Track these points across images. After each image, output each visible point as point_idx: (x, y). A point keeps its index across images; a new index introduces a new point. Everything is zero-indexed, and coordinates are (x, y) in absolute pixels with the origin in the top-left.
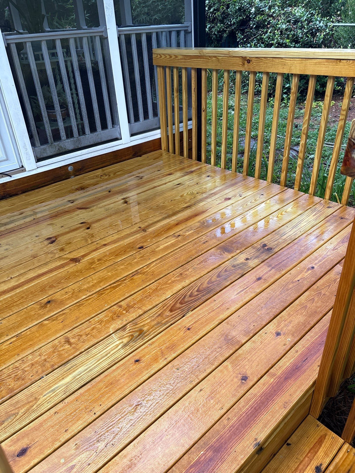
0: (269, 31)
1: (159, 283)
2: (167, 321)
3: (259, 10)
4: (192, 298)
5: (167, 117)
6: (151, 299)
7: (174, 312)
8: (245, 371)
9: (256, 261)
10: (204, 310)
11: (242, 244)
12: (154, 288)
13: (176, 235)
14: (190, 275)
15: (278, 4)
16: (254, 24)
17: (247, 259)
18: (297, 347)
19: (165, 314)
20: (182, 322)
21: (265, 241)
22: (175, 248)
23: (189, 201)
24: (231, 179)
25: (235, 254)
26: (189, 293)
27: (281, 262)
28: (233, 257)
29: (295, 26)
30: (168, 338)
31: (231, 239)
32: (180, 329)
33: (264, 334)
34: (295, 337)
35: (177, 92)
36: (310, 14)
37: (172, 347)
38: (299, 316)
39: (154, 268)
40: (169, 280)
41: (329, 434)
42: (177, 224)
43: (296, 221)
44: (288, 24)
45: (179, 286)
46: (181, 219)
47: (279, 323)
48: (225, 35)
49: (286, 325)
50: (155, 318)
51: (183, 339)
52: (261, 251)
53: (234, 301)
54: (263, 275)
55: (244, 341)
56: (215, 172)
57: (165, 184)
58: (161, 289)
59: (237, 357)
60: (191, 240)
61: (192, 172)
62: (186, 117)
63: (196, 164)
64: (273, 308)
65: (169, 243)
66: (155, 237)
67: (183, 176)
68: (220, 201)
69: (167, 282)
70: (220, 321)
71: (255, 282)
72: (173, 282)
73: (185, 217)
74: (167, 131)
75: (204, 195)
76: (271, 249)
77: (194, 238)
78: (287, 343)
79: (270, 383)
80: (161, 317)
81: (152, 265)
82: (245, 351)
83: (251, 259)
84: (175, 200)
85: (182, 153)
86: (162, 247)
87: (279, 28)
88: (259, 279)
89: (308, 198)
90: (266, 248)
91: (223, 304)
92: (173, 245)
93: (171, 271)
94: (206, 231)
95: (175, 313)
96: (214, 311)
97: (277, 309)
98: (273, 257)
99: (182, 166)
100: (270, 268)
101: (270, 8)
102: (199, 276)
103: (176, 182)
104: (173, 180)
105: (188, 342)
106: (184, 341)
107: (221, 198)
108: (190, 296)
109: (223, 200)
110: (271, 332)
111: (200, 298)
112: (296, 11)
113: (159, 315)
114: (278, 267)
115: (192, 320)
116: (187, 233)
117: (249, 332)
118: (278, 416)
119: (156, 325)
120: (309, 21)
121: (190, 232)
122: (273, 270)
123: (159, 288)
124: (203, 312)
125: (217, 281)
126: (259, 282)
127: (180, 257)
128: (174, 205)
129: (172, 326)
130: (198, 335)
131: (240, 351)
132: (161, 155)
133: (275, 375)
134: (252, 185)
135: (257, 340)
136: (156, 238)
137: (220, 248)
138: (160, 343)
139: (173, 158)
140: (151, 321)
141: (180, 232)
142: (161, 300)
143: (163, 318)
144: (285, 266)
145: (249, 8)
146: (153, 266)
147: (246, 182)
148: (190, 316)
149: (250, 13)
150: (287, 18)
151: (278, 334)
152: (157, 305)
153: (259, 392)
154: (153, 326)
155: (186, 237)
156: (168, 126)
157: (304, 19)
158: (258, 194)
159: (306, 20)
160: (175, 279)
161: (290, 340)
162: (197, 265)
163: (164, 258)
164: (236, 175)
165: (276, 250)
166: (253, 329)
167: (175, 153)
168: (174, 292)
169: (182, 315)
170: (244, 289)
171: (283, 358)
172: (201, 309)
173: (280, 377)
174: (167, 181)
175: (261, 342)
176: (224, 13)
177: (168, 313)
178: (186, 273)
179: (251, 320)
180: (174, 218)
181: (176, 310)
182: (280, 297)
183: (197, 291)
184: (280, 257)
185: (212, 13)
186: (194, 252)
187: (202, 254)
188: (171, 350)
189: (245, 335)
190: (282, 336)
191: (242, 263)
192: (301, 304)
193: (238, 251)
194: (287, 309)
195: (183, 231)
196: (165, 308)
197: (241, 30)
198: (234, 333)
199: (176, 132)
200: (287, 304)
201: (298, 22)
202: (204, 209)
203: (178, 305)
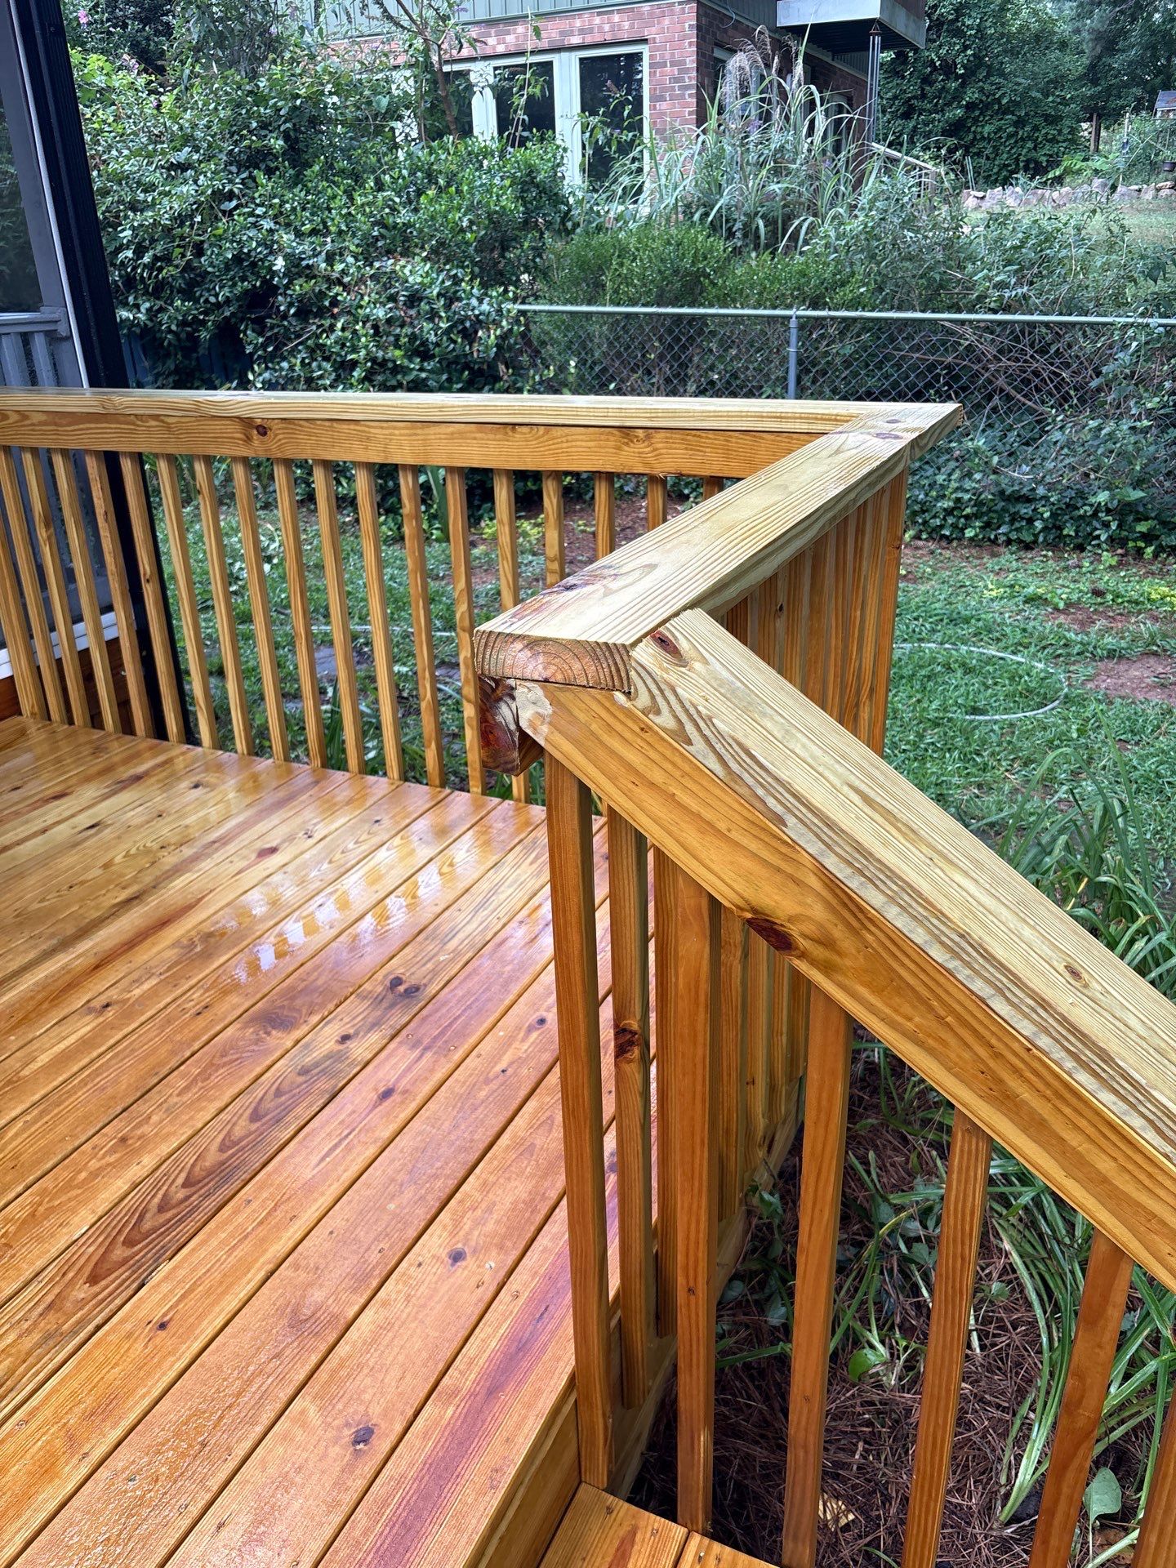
0: (339, 325)
1: (43, 1193)
2: (78, 1322)
3: (298, 265)
4: (169, 1215)
5: (25, 606)
6: (13, 1256)
7: (103, 1283)
8: (362, 1409)
9: (375, 1038)
10: (214, 1243)
11: (326, 992)
12: (24, 1214)
13: (97, 1003)
14: (156, 1134)
15: (353, 248)
16: (291, 305)
17: (345, 1038)
18: (514, 1283)
19: (72, 1298)
20: (137, 1307)
21: (396, 967)
22: (95, 1054)
23: (135, 880)
24: (274, 784)
25: (305, 1028)
26: (156, 1200)
27: (450, 1025)
28: (298, 1042)
29: (413, 312)
30: (88, 1379)
31: (288, 981)
32: (129, 1335)
33: (412, 1269)
34: (507, 1253)
35: (47, 526)
36: (449, 277)
37: (102, 1411)
38: (513, 1184)
39: (19, 1140)
40: (80, 1172)
41: (642, 1524)
42: (97, 967)
43: (484, 886)
44: (390, 305)
45: (121, 1185)
46: (109, 944)
47: (457, 1223)
48: (204, 335)
49: (478, 1223)
50: (35, 1324)
51: (144, 1367)
52: (385, 1004)
53: (310, 1188)
54: (398, 1080)
55: (351, 1313)
56: (219, 767)
57: (44, 831)
58: (51, 1210)
59: (334, 1373)
60: (153, 1012)
61: (138, 778)
62: (92, 604)
63: (151, 748)
64: (436, 1177)
65: (72, 1039)
66: (14, 1028)
67: (105, 797)
68: (244, 863)
69: (72, 1179)
70: (270, 1267)
71: (375, 1107)
72: (94, 1175)
73: (124, 937)
74: (31, 654)
75: (187, 851)
76: (417, 989)
77: (161, 1005)
78: (487, 1278)
79: (444, 1422)
80: (57, 1311)
81: (10, 1134)
82: (359, 1344)
83: (357, 1033)
84: (82, 883)
85: (96, 720)
86: (44, 1059)
87: (368, 317)
88: (387, 1094)
89: (511, 813)
90: (401, 988)
91: (275, 1209)
92: (86, 1044)
93: (84, 1138)
94: (201, 971)
95: (109, 1283)
96: (246, 1237)
97: (448, 1177)
98: (424, 1012)
99: (100, 762)
100: (417, 1052)
101: (330, 259)
102: (190, 1132)
103: (84, 820)
104: (73, 816)
105: (164, 1374)
106: (149, 1374)
107: (245, 852)
108: (161, 1209)
109: (253, 856)
110: (434, 1256)
111: (197, 1207)
112: (407, 271)
113: (50, 1307)
114: (439, 1044)
115: (171, 1291)
116: (137, 992)
117: (368, 1276)
118: (474, 1521)
119: (38, 1345)
120: (450, 298)
121: (146, 986)
122: (429, 1055)
123: (41, 1209)
124: (211, 1253)
125: (251, 1134)
126: (388, 1103)
127: (116, 1081)
128: (82, 900)
129: (99, 1334)
130: (196, 1339)
131: (342, 1349)
132: (23, 733)
133: (454, 1393)
134: (343, 794)
135: (394, 1296)
136: (19, 1032)
137: (254, 1020)
138: (62, 1405)
139: (67, 737)
140: (20, 1336)
141: (109, 993)
142: (54, 1252)
143: (65, 1314)
144: (462, 1035)
145: (266, 256)
146: (16, 1135)
147: (322, 790)
148: (166, 1278)
149: (274, 274)
150: (386, 287)
151: (457, 1257)
152: (37, 1275)
153: (411, 1465)
154: (29, 1354)
155: (133, 1005)
156: (32, 637)
157: (435, 293)
158: (363, 821)
159: (439, 294)
160: (103, 1162)
161: (492, 1265)
162: (179, 1095)
163: (54, 1097)
164: (289, 771)
165: (433, 989)
166: (378, 1263)
167: (71, 722)
168: (100, 1211)
169: (135, 1285)
170: (340, 1142)
171: (478, 1330)
172: (203, 1243)
173: (473, 1394)
174: (49, 822)
175: (408, 1298)
176: (188, 267)
177: (82, 1291)
178: (139, 1132)
179: (372, 1236)
180: (85, 946)
181: (110, 1272)
182: (453, 1137)
183: (184, 1185)
184: (444, 1010)
185: (150, 267)
186: (163, 1051)
187: (193, 1055)
188: (104, 1420)
189: (355, 1291)
190: (469, 1262)
191: (328, 1057)
192: (517, 1143)
193: (315, 1019)
194: (478, 1171)
195: (120, 985)
196: (71, 1275)
197: (254, 321)
198: (317, 1295)
199: (63, 652)
200: (477, 1155)
201: (421, 299)
202: (191, 899)
203: (119, 1252)
